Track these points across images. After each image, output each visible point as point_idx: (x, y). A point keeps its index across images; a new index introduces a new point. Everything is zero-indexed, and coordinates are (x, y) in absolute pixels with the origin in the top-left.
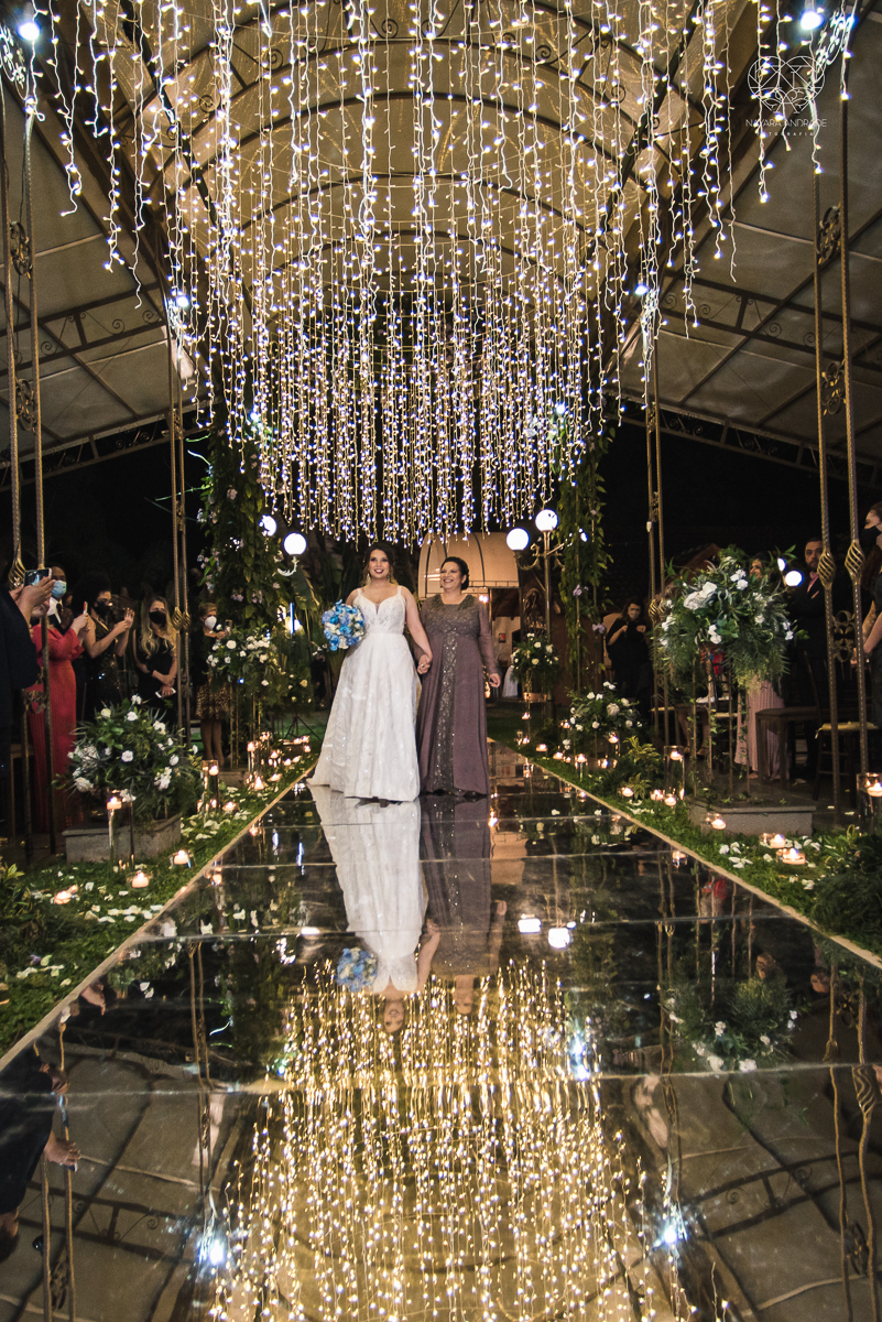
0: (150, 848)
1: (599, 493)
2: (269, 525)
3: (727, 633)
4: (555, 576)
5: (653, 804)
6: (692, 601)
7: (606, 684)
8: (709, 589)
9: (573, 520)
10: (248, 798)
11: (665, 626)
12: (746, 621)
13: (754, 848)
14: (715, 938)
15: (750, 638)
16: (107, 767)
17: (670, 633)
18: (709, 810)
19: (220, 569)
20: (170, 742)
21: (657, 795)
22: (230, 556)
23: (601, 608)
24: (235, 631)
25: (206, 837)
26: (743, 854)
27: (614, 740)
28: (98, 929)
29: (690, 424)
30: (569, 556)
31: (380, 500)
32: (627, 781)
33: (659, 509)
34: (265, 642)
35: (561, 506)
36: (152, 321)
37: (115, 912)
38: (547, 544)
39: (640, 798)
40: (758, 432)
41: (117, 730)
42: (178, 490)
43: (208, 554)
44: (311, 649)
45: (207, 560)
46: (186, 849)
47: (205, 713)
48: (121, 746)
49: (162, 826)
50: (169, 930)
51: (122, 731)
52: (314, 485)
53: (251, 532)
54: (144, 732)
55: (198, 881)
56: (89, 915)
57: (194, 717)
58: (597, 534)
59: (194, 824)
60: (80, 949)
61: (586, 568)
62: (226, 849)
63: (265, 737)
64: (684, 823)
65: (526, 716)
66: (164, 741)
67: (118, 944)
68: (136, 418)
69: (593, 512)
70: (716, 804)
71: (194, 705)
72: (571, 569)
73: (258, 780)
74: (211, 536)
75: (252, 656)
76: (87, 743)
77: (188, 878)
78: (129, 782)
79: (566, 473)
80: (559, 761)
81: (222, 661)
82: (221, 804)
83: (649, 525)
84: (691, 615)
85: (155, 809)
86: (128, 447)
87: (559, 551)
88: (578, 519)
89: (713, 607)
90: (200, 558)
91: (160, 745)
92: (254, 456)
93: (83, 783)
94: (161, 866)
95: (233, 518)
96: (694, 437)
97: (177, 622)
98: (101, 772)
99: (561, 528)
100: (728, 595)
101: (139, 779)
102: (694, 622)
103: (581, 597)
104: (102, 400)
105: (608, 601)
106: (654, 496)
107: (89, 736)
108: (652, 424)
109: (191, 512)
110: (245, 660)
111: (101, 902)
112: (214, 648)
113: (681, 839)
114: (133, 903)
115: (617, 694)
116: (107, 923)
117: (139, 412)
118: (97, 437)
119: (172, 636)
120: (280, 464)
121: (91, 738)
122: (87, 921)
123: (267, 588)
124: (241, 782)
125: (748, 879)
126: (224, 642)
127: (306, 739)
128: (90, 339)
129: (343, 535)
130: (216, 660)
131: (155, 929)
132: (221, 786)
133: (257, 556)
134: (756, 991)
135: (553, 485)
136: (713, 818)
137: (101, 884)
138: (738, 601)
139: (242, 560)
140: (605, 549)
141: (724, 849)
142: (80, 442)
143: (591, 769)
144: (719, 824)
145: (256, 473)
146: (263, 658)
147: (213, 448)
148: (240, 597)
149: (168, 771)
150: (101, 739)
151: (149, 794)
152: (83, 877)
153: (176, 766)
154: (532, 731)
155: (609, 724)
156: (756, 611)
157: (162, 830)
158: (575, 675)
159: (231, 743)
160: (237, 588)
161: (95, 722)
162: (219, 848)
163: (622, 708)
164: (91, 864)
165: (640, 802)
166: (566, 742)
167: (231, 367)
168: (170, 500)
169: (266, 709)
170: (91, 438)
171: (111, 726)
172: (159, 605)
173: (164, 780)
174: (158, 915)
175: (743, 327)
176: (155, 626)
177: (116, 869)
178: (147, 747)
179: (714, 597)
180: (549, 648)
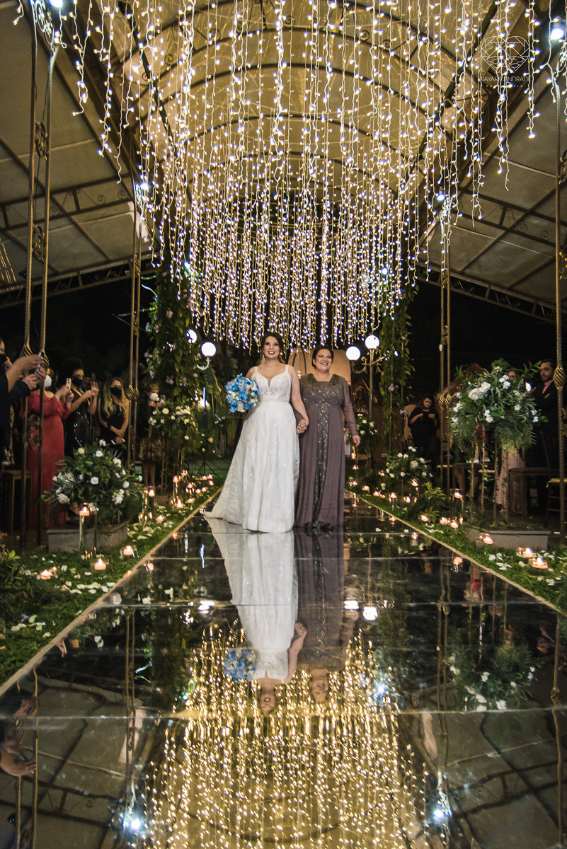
0: (106, 544)
1: (407, 326)
2: (193, 336)
3: (497, 415)
4: (377, 378)
5: (442, 527)
6: (474, 394)
7: (410, 448)
8: (485, 386)
9: (390, 342)
10: (172, 513)
11: (455, 409)
12: (509, 408)
13: (512, 557)
14: (483, 616)
15: (511, 419)
16: (80, 488)
17: (458, 414)
18: (482, 531)
19: (159, 362)
20: (124, 473)
21: (444, 521)
22: (166, 354)
23: (405, 399)
24: (168, 402)
25: (144, 538)
26: (505, 561)
27: (415, 484)
28: (69, 597)
29: (466, 285)
30: (386, 366)
31: (267, 322)
32: (424, 511)
33: (448, 337)
34: (188, 411)
35: (383, 333)
36: (124, 198)
37: (82, 586)
38: (372, 357)
39: (432, 523)
40: (509, 293)
41: (88, 462)
42: (136, 309)
43: (151, 353)
44: (214, 419)
45: (151, 356)
46: (132, 546)
47: (145, 456)
48: (90, 474)
49: (116, 529)
50: (117, 600)
51: (91, 463)
52: (224, 311)
53: (180, 339)
54: (107, 466)
55: (139, 567)
56: (64, 588)
57: (138, 459)
58: (405, 352)
59: (136, 529)
60: (57, 612)
61: (397, 374)
62: (158, 546)
63: (185, 473)
64: (463, 539)
65: (355, 468)
66: (119, 472)
67: (84, 609)
68: (108, 261)
69: (403, 338)
70: (485, 528)
71: (138, 450)
72: (388, 374)
73: (179, 501)
74: (154, 341)
75: (179, 419)
76: (67, 471)
77: (132, 565)
78: (95, 498)
79: (388, 311)
80: (377, 497)
81: (159, 422)
82: (155, 516)
83: (441, 347)
84: (473, 403)
85: (111, 518)
86: (102, 280)
87: (379, 362)
88: (393, 342)
89: (487, 398)
90: (146, 355)
91: (117, 474)
92: (186, 291)
93: (63, 498)
94: (114, 556)
95: (169, 330)
96: (468, 294)
97: (130, 395)
98: (76, 490)
99: (382, 347)
100: (498, 391)
101: (101, 496)
102: (474, 408)
103: (393, 392)
104: (87, 248)
105: (411, 395)
106: (445, 328)
107: (69, 465)
108: (445, 283)
109: (142, 325)
110: (174, 421)
111: (72, 579)
112: (154, 413)
113: (463, 550)
114: (95, 581)
115: (417, 455)
116: (77, 594)
117: (111, 258)
118: (82, 272)
119: (125, 404)
120: (203, 296)
121: (71, 467)
122: (62, 592)
123: (190, 377)
124: (168, 503)
125: (510, 578)
126: (161, 409)
127: (210, 477)
128: (82, 207)
129: (242, 344)
130: (155, 421)
131: (108, 600)
132: (155, 505)
133: (184, 355)
134: (509, 652)
135: (380, 318)
136: (484, 537)
137: (73, 567)
138: (504, 395)
139: (174, 358)
140: (410, 362)
141: (492, 558)
142: (71, 275)
143: (399, 503)
144: (488, 540)
145: (186, 301)
146: (186, 421)
147: (159, 284)
148: (172, 382)
149: (122, 491)
150: (77, 468)
151: (107, 506)
152: (59, 562)
153: (127, 489)
154: (359, 477)
155: (411, 474)
156: (516, 402)
157: (115, 532)
158: (388, 443)
159: (162, 477)
160: (170, 376)
161: (73, 456)
162: (154, 545)
163: (420, 464)
164: (65, 553)
165: (433, 525)
166: (383, 485)
167: (175, 230)
168: (130, 316)
169: (187, 455)
170: (78, 273)
171: (84, 460)
172: (117, 383)
173: (119, 498)
174: (112, 590)
175: (504, 225)
176: (114, 396)
177: (83, 557)
178: (108, 475)
179: (489, 392)
180: (372, 424)
